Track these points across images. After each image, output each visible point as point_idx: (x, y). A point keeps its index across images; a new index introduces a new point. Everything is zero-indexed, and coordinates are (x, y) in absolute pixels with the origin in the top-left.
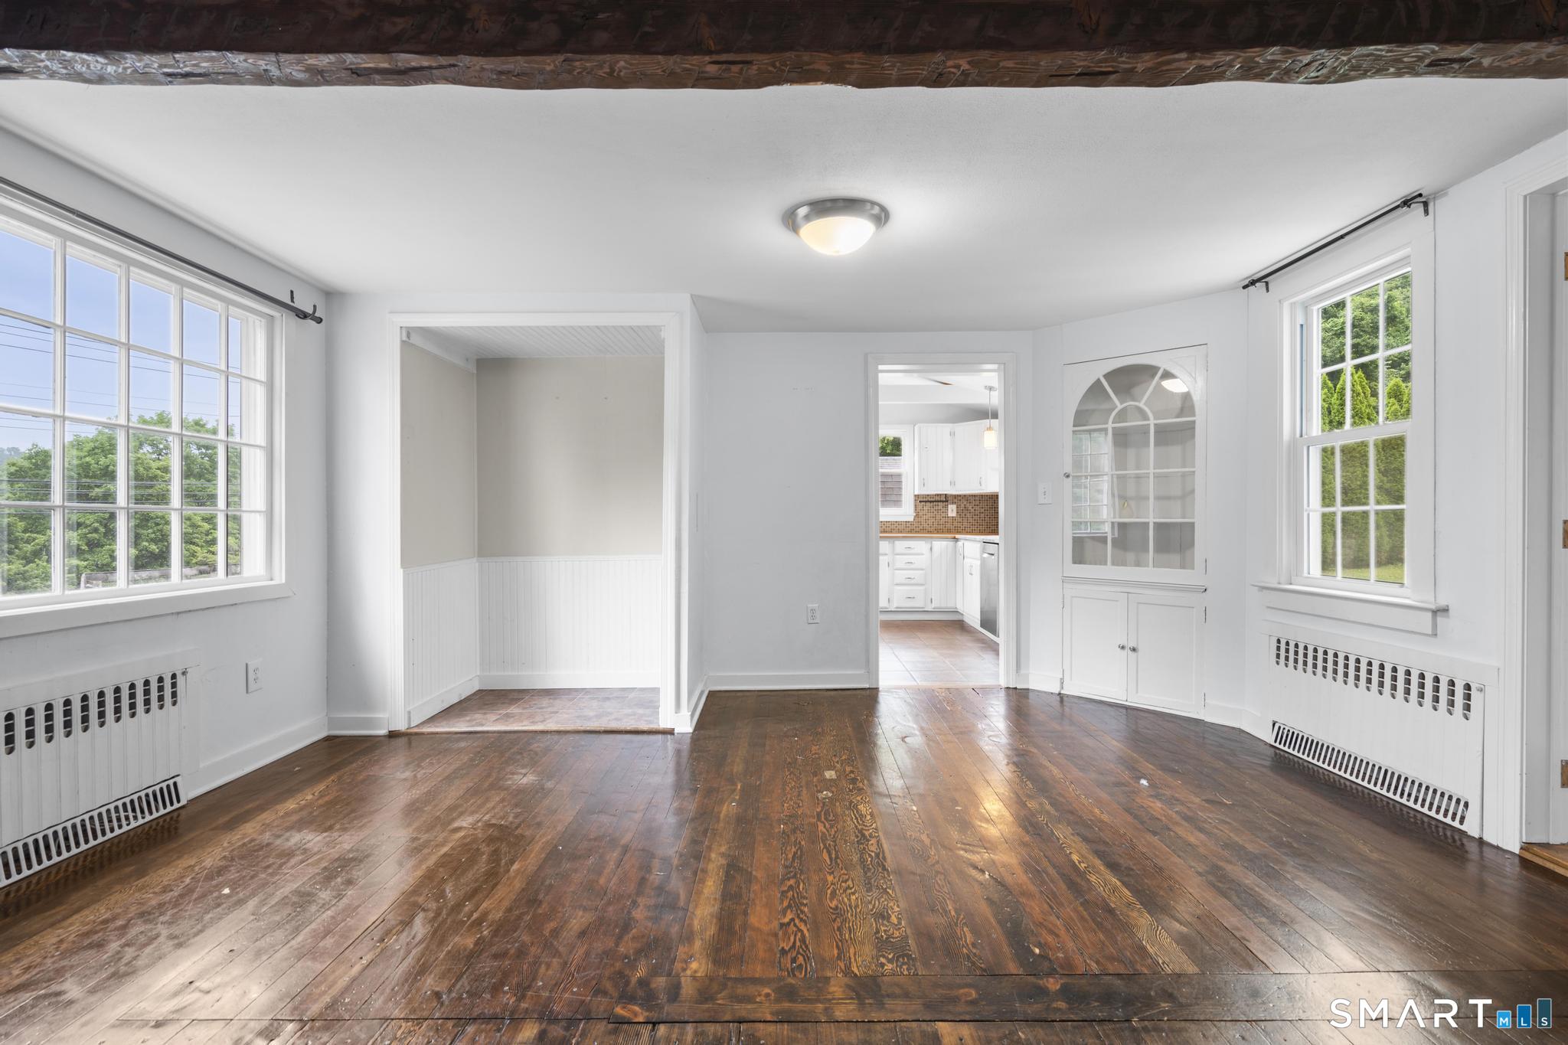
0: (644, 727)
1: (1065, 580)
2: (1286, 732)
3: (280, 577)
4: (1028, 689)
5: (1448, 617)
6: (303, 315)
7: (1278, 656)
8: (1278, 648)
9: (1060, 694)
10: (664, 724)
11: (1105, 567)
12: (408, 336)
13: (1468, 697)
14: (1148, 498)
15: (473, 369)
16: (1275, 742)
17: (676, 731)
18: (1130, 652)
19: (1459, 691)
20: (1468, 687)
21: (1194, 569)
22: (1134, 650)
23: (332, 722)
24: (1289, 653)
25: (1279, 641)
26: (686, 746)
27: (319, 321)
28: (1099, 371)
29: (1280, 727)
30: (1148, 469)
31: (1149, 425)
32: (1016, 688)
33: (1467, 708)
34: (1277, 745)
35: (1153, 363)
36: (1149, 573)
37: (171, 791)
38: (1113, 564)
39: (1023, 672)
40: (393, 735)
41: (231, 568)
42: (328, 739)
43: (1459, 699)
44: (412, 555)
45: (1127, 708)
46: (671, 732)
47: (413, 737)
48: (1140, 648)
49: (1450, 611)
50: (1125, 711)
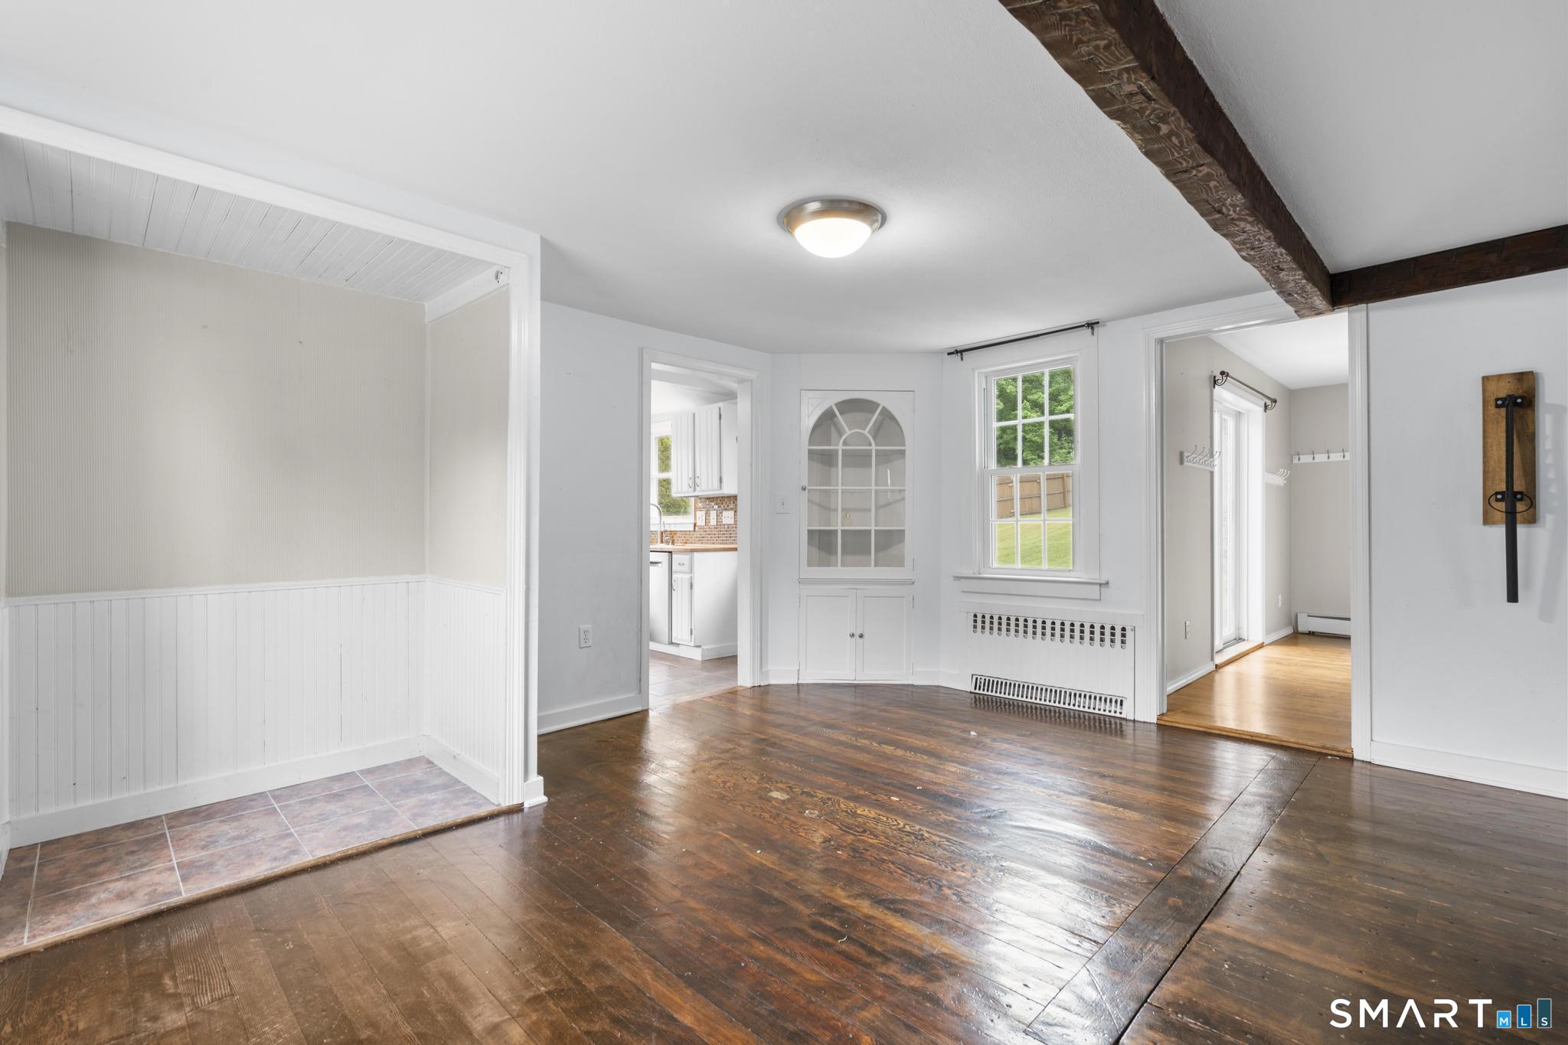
1: (801, 581)
2: (983, 681)
4: (769, 685)
5: (1108, 587)
7: (975, 627)
8: (975, 621)
9: (797, 684)
10: (498, 804)
11: (835, 568)
13: (1124, 635)
14: (870, 510)
16: (975, 689)
17: (526, 805)
18: (858, 639)
19: (1118, 632)
20: (1124, 629)
21: (904, 566)
22: (861, 636)
24: (982, 622)
25: (975, 616)
28: (831, 401)
29: (977, 679)
30: (871, 486)
31: (871, 450)
32: (760, 686)
33: (1123, 642)
34: (977, 691)
35: (875, 400)
36: (871, 572)
38: (842, 565)
39: (763, 670)
43: (1118, 638)
45: (856, 686)
46: (518, 809)
48: (866, 635)
49: (1110, 584)
50: (853, 689)
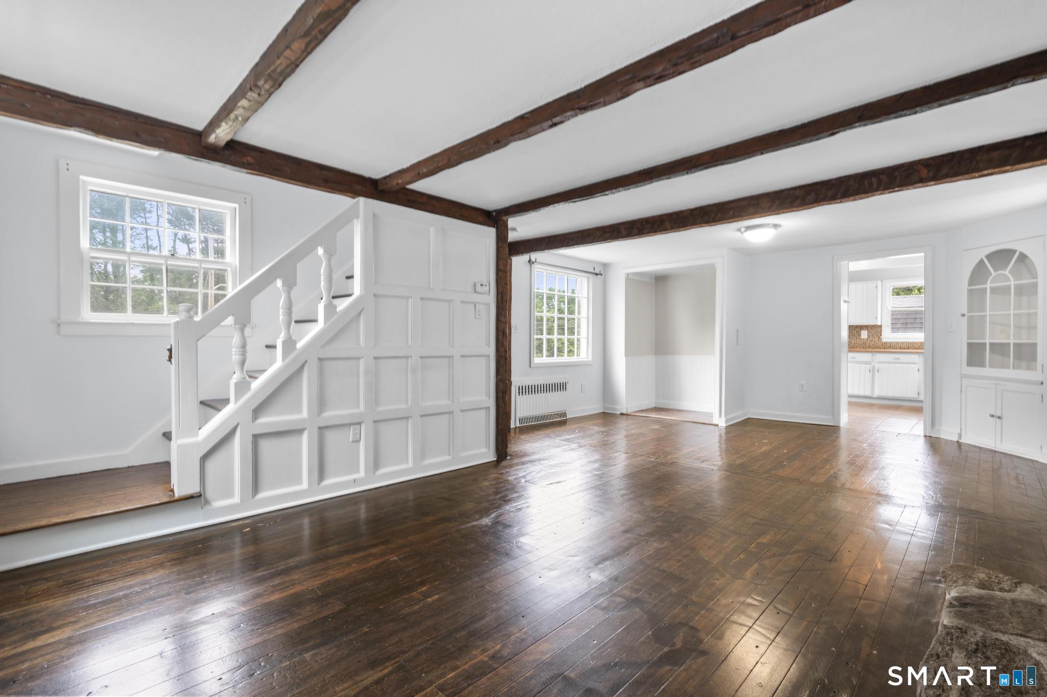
0: (707, 422)
1: (963, 376)
3: (590, 359)
4: (939, 438)
6: (597, 274)
9: (958, 442)
10: (715, 422)
11: (985, 368)
12: (628, 276)
15: (653, 281)
17: (719, 425)
18: (997, 419)
21: (1036, 371)
22: (1000, 418)
23: (604, 408)
26: (724, 431)
27: (601, 275)
28: (982, 254)
30: (1010, 311)
31: (1011, 285)
32: (931, 436)
35: (1013, 248)
37: (564, 414)
38: (989, 367)
39: (937, 427)
40: (622, 414)
41: (578, 355)
42: (603, 413)
44: (628, 353)
45: (995, 452)
46: (717, 425)
47: (628, 416)
48: (1003, 417)
